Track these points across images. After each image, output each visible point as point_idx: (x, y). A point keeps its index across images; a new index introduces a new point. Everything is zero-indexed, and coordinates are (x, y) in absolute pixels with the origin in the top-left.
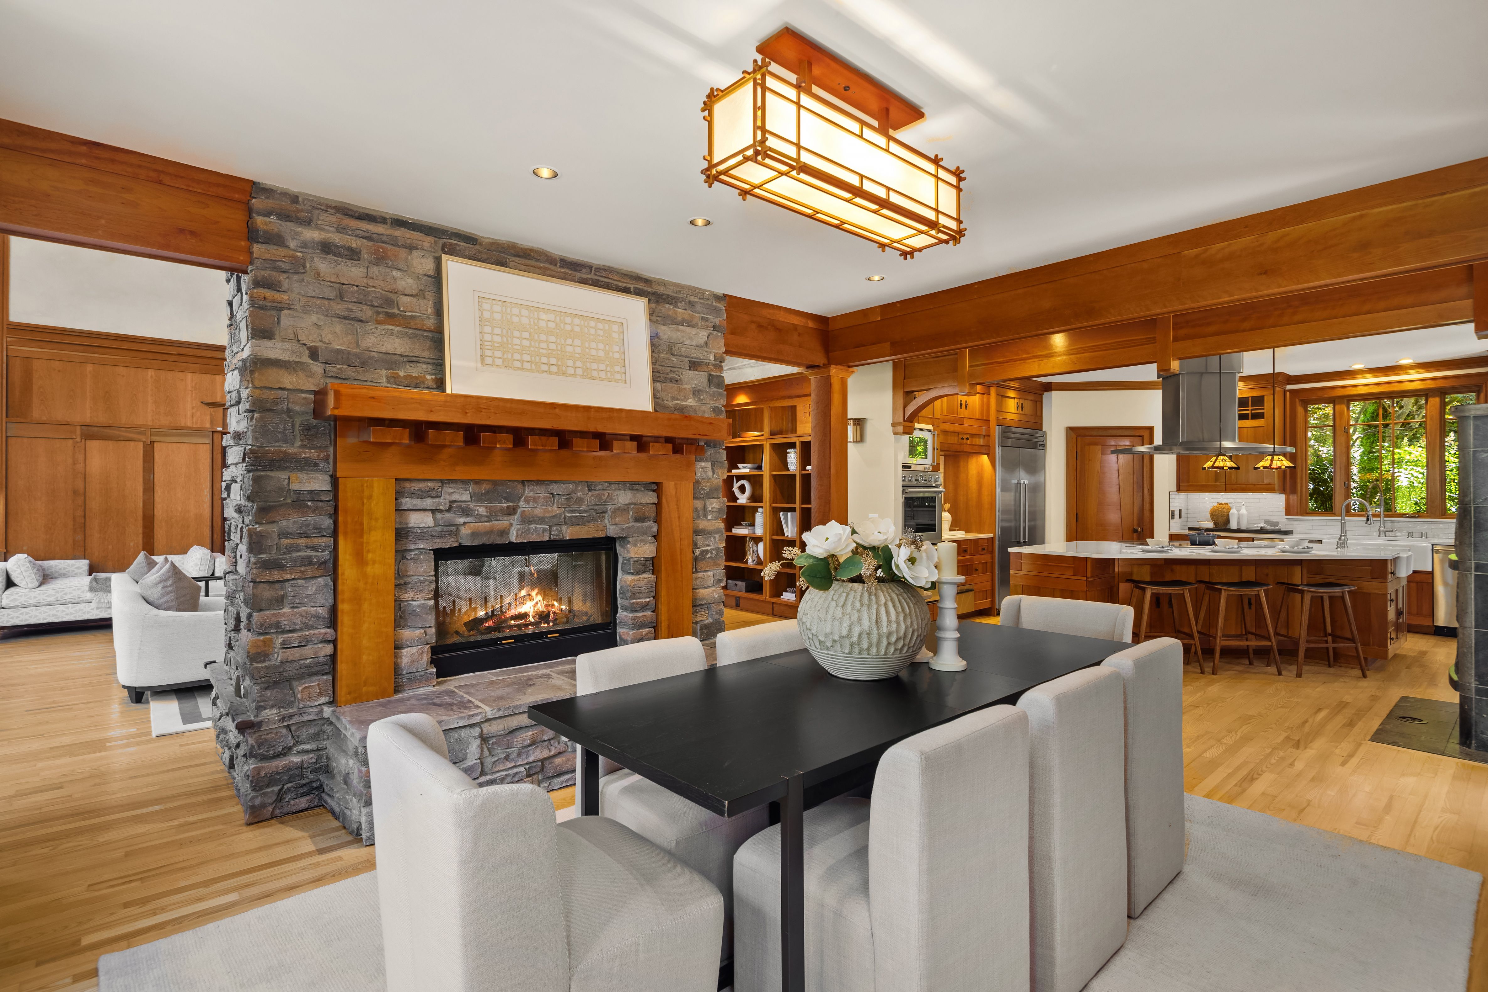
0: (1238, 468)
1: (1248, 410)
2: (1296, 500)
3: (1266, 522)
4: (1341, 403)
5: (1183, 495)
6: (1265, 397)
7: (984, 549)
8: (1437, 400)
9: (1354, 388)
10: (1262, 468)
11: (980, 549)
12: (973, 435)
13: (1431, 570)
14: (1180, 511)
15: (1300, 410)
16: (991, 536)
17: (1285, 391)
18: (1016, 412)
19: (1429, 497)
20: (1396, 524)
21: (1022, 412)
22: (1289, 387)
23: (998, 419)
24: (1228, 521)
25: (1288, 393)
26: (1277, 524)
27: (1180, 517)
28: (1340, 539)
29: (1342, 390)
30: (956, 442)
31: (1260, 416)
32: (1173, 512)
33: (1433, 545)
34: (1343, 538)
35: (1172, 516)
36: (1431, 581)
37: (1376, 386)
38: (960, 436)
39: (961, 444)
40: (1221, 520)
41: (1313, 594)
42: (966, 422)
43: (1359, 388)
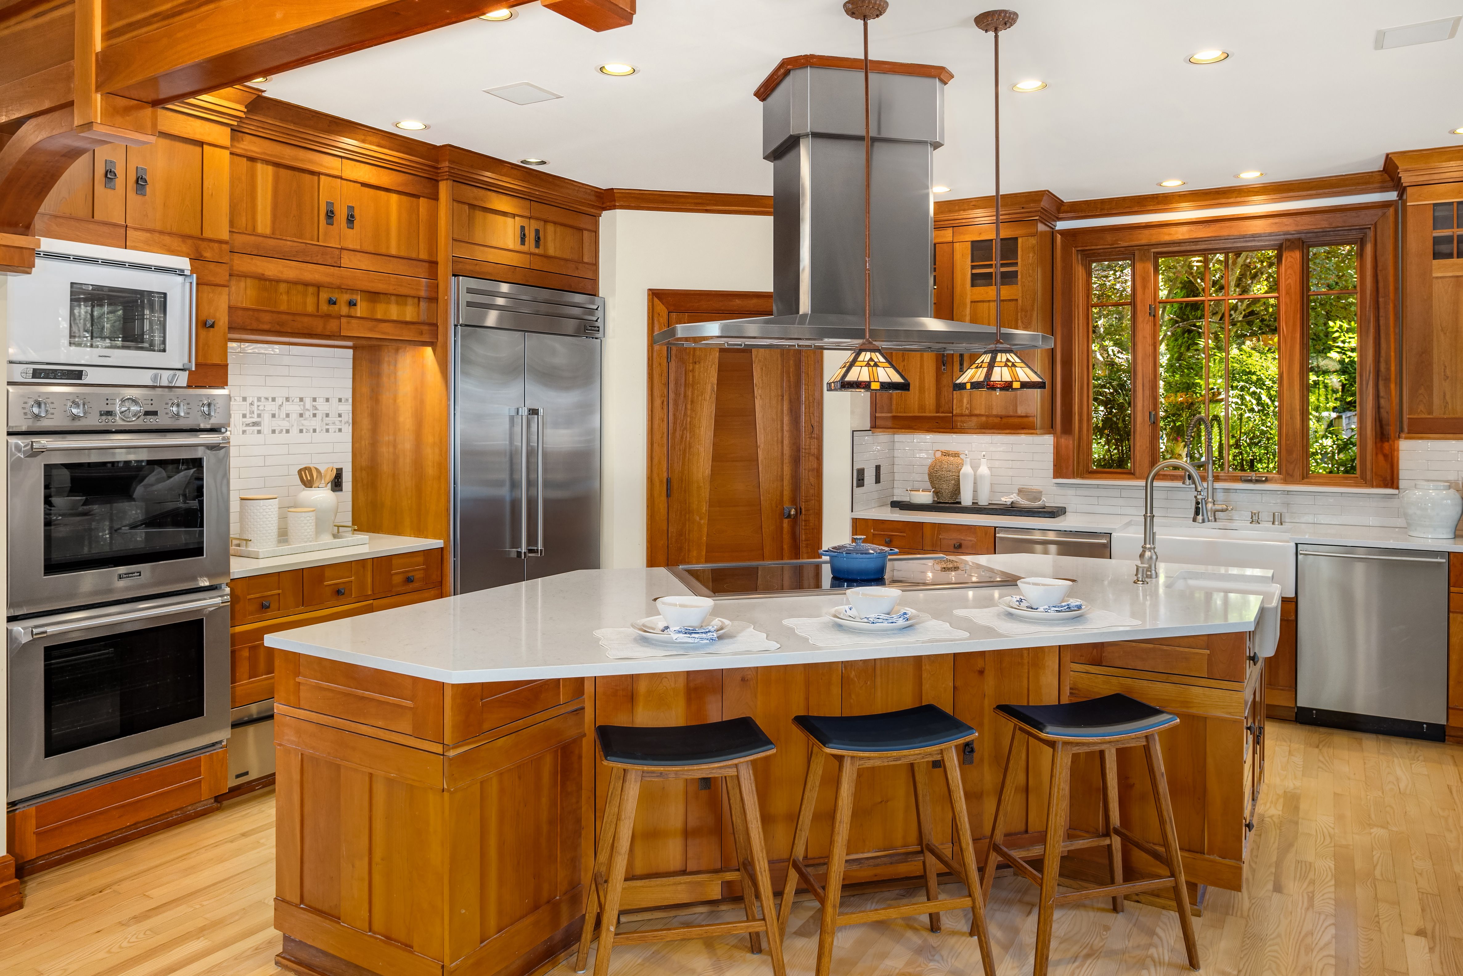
0: (904, 387)
1: (990, 266)
2: (1071, 446)
3: (1020, 492)
4: (1144, 259)
5: (883, 437)
6: (1020, 240)
7: (409, 580)
8: (1297, 254)
9: (1165, 230)
10: (968, 386)
11: (397, 579)
12: (374, 296)
13: (1293, 595)
14: (878, 468)
15: (1079, 271)
16: (438, 543)
17: (1053, 233)
18: (519, 247)
19: (1283, 442)
20: (1233, 496)
21: (534, 250)
22: (1061, 225)
23: (456, 260)
24: (957, 490)
25: (1059, 236)
26: (1037, 495)
27: (878, 480)
28: (1142, 556)
29: (1147, 232)
30: (310, 308)
31: (1009, 278)
32: (861, 472)
33: (1297, 544)
34: (1148, 554)
35: (859, 479)
36: (1293, 617)
37: (1200, 227)
38: (324, 296)
39: (328, 316)
40: (946, 488)
41: (1076, 750)
42: (346, 260)
43: (1173, 230)
